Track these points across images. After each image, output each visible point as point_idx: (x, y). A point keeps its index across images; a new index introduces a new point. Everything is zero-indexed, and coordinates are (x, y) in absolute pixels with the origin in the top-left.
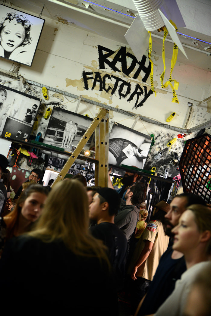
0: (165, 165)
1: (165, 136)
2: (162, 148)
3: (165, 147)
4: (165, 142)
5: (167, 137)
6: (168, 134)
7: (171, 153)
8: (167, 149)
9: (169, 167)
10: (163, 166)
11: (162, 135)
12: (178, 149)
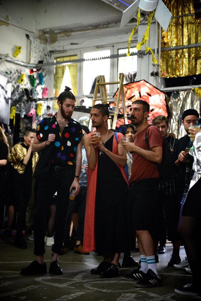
0: (19, 103)
1: (15, 73)
2: (15, 86)
3: (17, 84)
4: (16, 79)
5: (17, 74)
6: (17, 70)
7: (22, 89)
8: (18, 86)
9: (23, 105)
10: (18, 104)
11: (13, 72)
12: (26, 85)
